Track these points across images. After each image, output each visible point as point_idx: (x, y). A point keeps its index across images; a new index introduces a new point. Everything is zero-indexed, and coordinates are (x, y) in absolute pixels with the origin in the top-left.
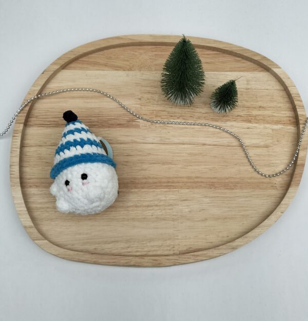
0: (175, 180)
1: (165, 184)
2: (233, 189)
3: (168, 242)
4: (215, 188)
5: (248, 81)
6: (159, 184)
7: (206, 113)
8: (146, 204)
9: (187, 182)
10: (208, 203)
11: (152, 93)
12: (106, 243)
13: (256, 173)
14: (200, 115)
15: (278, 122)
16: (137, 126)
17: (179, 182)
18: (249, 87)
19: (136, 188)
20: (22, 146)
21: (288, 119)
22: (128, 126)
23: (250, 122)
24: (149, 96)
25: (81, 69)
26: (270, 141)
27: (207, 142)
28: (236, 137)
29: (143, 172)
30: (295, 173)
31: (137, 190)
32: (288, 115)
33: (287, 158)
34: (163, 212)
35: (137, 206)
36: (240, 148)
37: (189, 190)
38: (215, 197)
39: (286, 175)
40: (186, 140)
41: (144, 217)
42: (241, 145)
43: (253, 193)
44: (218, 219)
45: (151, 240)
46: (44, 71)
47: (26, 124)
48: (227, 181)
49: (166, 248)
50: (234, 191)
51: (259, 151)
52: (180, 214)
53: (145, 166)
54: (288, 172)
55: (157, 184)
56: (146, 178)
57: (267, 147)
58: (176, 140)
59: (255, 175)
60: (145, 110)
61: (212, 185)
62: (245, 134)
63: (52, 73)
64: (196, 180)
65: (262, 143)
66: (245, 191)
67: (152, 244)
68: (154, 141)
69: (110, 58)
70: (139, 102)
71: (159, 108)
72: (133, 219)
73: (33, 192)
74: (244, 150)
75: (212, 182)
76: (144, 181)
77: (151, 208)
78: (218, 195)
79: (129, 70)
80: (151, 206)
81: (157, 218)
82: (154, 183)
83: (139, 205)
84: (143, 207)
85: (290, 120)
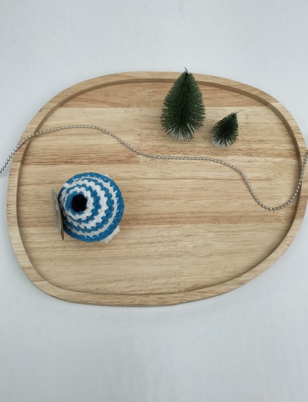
0: (178, 215)
1: (168, 220)
2: (237, 223)
3: (173, 280)
4: (219, 222)
5: (247, 115)
6: (162, 220)
7: (207, 147)
8: (150, 240)
9: (190, 217)
10: (213, 238)
11: (151, 129)
12: (108, 282)
13: (259, 206)
14: (200, 149)
15: (278, 155)
16: (137, 162)
17: (181, 218)
18: (248, 121)
19: (137, 224)
20: (20, 185)
21: (289, 151)
22: (127, 163)
23: (251, 155)
24: (148, 132)
25: (79, 106)
26: (273, 174)
27: (209, 177)
28: (238, 171)
29: (145, 207)
30: (300, 205)
31: (139, 227)
32: (288, 148)
33: (290, 190)
34: (167, 248)
35: (139, 243)
36: (242, 181)
37: (193, 225)
38: (219, 232)
39: (290, 207)
40: (187, 174)
41: (147, 254)
42: (243, 179)
43: (258, 227)
44: (224, 254)
45: (155, 278)
46: (41, 109)
47: (23, 162)
48: (230, 215)
49: (172, 286)
50: (238, 225)
51: (261, 184)
52: (184, 250)
53: (146, 202)
54: (291, 204)
55: (160, 220)
56: (147, 214)
57: (269, 180)
58: (177, 175)
59: (259, 208)
60: (145, 145)
61: (216, 219)
62: (247, 167)
63: (50, 110)
64: (199, 215)
65: (264, 176)
66: (249, 224)
67: (157, 281)
68: (155, 177)
69: (108, 95)
70: (139, 138)
71: (158, 144)
72: (136, 257)
73: (31, 232)
74: (246, 184)
75: (216, 217)
76: (146, 217)
77: (154, 245)
78: (223, 230)
79: (127, 107)
80: (154, 243)
81: (161, 255)
82: (156, 219)
83: (142, 241)
84: (146, 243)
85: (290, 153)
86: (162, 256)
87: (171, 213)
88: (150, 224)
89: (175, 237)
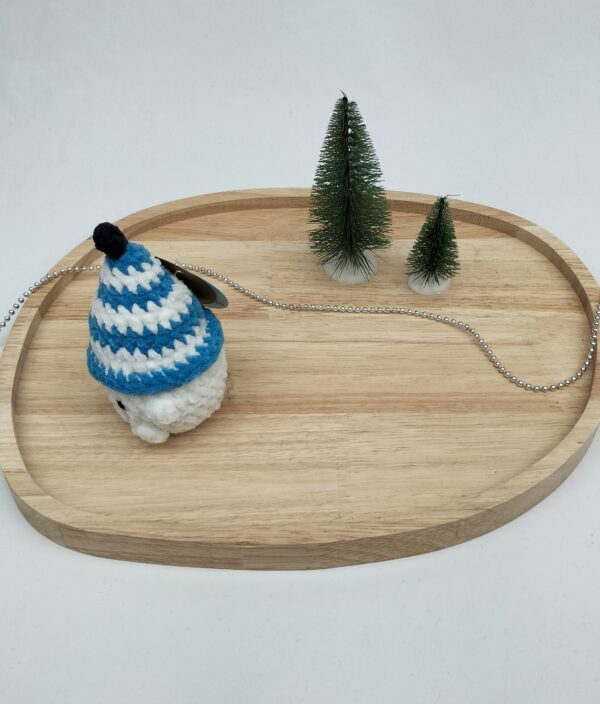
0: (342, 398)
1: (320, 406)
2: (466, 412)
3: (327, 508)
4: (428, 410)
5: (477, 251)
6: (308, 406)
7: (400, 296)
8: (280, 438)
9: (366, 402)
13: (512, 385)
14: (388, 298)
16: (263, 316)
17: (348, 402)
18: (480, 258)
19: (256, 411)
20: (30, 348)
21: (565, 301)
23: (488, 307)
24: (287, 273)
26: (536, 335)
27: (406, 338)
28: (463, 328)
29: (273, 385)
31: (258, 416)
32: (565, 296)
34: (315, 452)
35: (258, 443)
37: (371, 415)
38: (427, 426)
39: (577, 388)
41: (273, 462)
45: (287, 504)
47: (44, 314)
48: (451, 398)
50: (467, 415)
51: (513, 351)
52: (351, 456)
54: (581, 382)
55: (302, 406)
56: (277, 396)
57: (528, 344)
60: (280, 292)
61: (420, 405)
62: (482, 325)
64: (385, 398)
68: (297, 338)
73: (37, 421)
74: (482, 348)
75: (420, 402)
76: (275, 400)
77: (289, 446)
78: (436, 423)
80: (289, 443)
81: (301, 463)
82: (296, 404)
83: (263, 440)
84: (272, 443)
85: (570, 304)
86: (305, 465)
87: (325, 395)
88: (282, 411)
89: (334, 434)
